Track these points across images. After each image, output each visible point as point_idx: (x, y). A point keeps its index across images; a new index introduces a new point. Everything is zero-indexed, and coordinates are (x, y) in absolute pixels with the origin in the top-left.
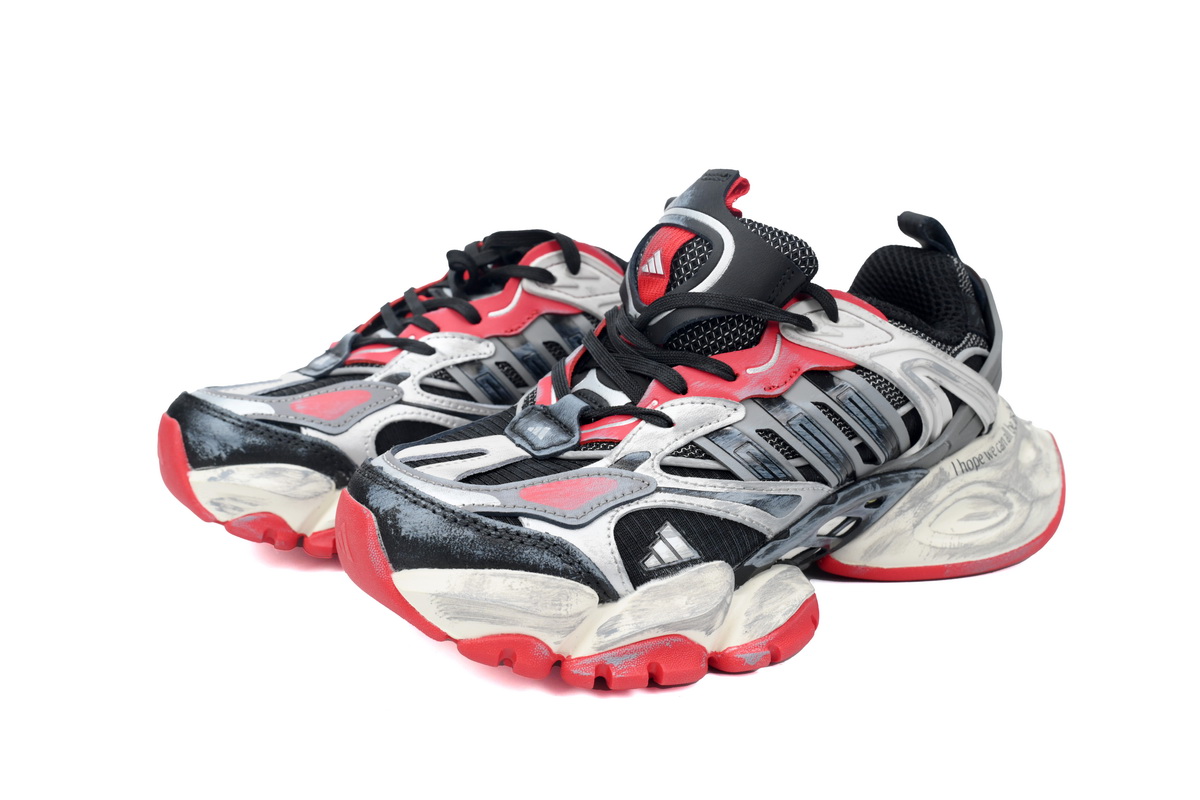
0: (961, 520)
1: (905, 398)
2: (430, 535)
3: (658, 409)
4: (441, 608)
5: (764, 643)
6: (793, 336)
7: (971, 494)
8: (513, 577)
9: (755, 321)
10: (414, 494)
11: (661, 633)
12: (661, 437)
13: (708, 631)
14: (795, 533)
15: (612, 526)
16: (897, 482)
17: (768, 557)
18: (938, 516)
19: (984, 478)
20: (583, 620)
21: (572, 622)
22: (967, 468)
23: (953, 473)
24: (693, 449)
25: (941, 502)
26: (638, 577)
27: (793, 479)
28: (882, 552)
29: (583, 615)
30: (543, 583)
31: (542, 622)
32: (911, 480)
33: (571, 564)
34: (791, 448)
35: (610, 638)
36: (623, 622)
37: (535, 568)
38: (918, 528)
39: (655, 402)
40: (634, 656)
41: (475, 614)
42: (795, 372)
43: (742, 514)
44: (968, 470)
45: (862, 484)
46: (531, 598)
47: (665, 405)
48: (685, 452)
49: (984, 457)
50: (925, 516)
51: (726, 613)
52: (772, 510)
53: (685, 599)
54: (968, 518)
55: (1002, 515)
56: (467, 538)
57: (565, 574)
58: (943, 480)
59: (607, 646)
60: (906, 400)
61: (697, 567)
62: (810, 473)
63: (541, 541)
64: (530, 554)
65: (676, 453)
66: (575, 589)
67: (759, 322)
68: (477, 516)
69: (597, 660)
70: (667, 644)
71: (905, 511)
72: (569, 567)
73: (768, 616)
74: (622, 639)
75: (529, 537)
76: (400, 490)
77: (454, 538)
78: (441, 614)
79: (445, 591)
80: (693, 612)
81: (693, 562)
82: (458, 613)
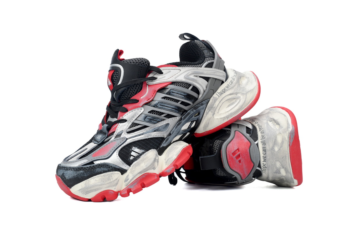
0: (227, 107)
1: (190, 84)
2: (73, 176)
3: (122, 118)
4: (82, 193)
5: (172, 165)
6: (151, 83)
7: (226, 100)
8: (96, 177)
9: (138, 84)
10: (66, 168)
11: (141, 175)
12: (125, 125)
13: (154, 169)
14: (173, 133)
15: (118, 154)
16: (200, 106)
17: (167, 142)
18: (219, 109)
19: (228, 94)
20: (119, 180)
21: (116, 182)
22: (221, 94)
23: (217, 97)
24: (134, 124)
25: (218, 106)
26: (129, 163)
27: (164, 120)
28: (208, 126)
29: (118, 179)
30: (104, 176)
31: (107, 185)
32: (204, 104)
33: (109, 168)
34: (161, 112)
35: (127, 182)
36: (129, 176)
37: (101, 173)
38: (214, 115)
39: (121, 117)
40: (136, 183)
41: (90, 191)
42: (154, 92)
43: (153, 135)
44: (222, 94)
45: (188, 112)
46: (102, 181)
47: (123, 117)
48: (132, 126)
49: (226, 88)
50: (215, 111)
51: (158, 162)
52: (161, 130)
53: (144, 163)
54: (229, 106)
55: (238, 101)
56: (81, 173)
57: (109, 171)
58: (216, 100)
59: (128, 184)
60: (190, 85)
61: (145, 154)
62: (169, 116)
63: (100, 166)
64: (98, 170)
65: (130, 127)
66: (113, 173)
67: (139, 84)
68: (82, 166)
69: (127, 188)
70: (144, 177)
71: (208, 113)
72: (109, 169)
73: (171, 158)
74: (131, 180)
75: (96, 166)
76: (63, 168)
77: (78, 174)
78: (83, 194)
79: (81, 188)
80: (146, 166)
81: (143, 153)
82: (86, 192)
